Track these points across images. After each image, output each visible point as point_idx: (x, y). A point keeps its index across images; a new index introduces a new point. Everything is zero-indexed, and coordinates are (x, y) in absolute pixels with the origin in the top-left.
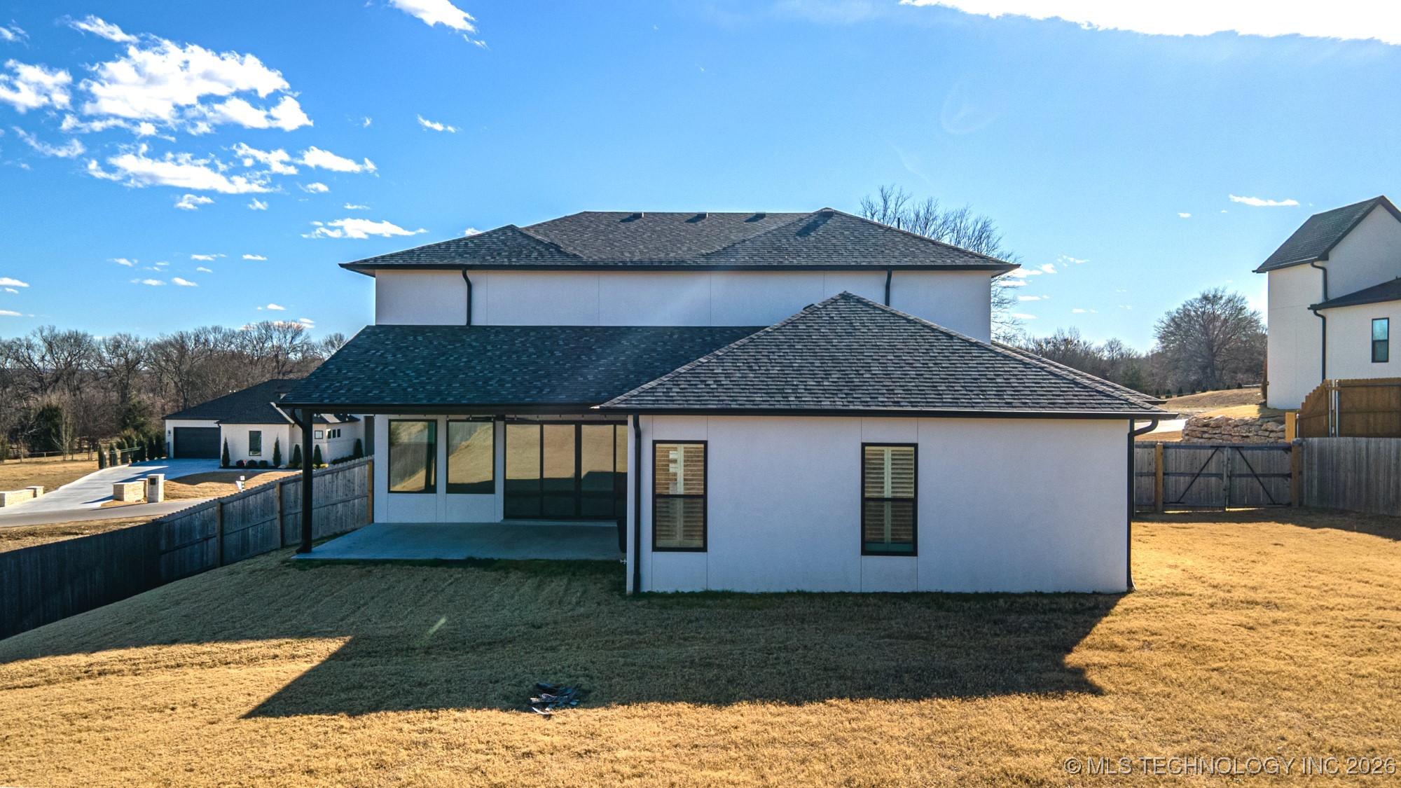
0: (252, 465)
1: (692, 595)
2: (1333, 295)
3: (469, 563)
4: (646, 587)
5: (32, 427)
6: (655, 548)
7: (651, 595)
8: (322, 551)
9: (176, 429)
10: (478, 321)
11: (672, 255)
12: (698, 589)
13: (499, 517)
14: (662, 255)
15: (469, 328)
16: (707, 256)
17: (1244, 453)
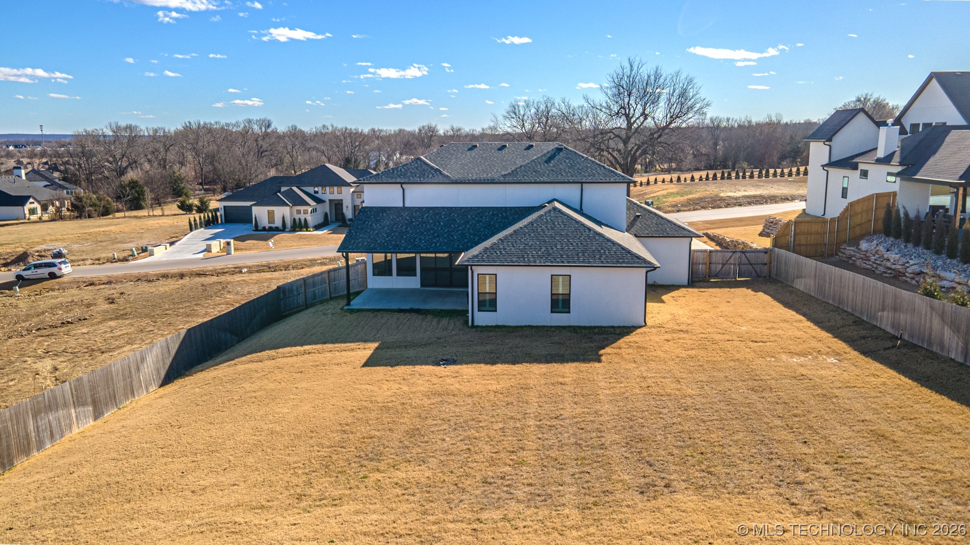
0: (271, 229)
1: (492, 326)
2: (834, 159)
3: (411, 311)
4: (476, 324)
5: (128, 196)
6: (479, 311)
7: (478, 326)
8: (356, 303)
9: (224, 207)
10: (407, 205)
11: (490, 175)
12: (494, 324)
13: (418, 286)
14: (485, 176)
15: (404, 208)
16: (504, 176)
17: (747, 254)
